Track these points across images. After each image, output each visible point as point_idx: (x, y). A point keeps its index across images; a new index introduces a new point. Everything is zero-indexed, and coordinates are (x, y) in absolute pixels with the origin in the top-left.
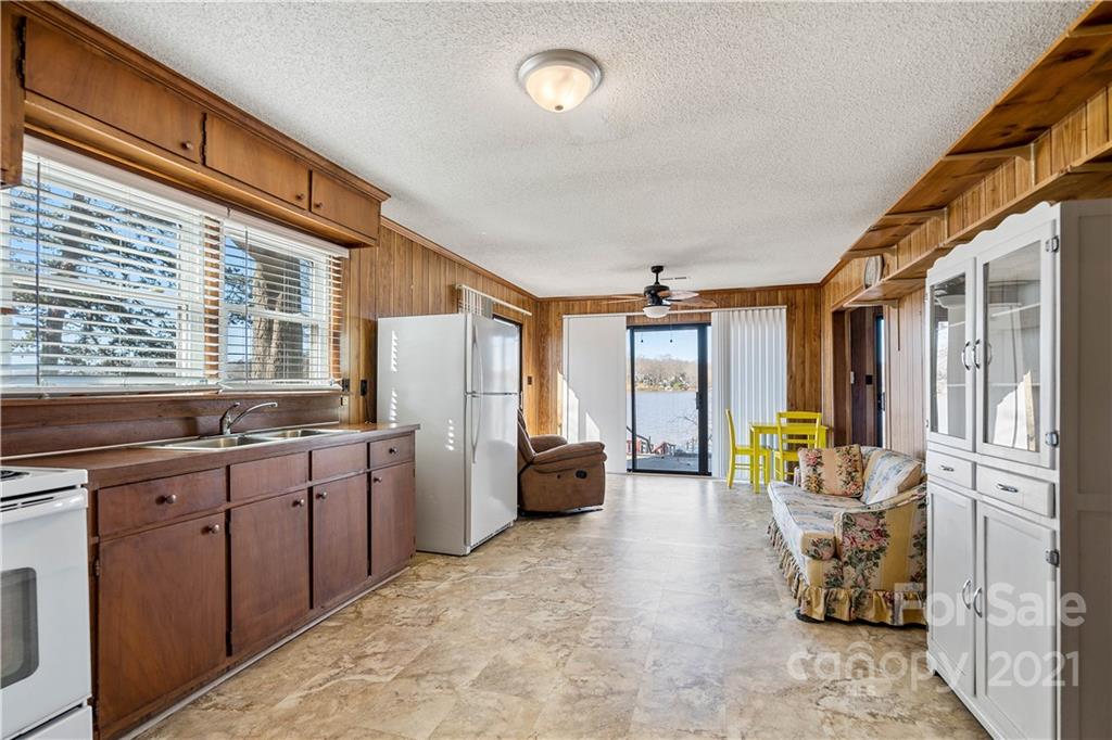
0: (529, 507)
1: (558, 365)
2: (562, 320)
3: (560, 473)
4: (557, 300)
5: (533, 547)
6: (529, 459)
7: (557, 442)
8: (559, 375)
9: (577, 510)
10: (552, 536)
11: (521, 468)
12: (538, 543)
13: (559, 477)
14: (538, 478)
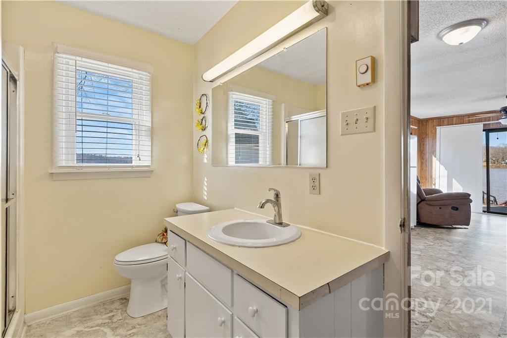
0: (423, 220)
1: (433, 152)
2: (436, 129)
3: (441, 207)
4: (433, 119)
5: (429, 238)
6: (423, 199)
7: (438, 191)
8: (434, 159)
9: (451, 227)
10: (438, 235)
11: (418, 202)
12: (431, 238)
13: (440, 208)
14: (427, 207)
